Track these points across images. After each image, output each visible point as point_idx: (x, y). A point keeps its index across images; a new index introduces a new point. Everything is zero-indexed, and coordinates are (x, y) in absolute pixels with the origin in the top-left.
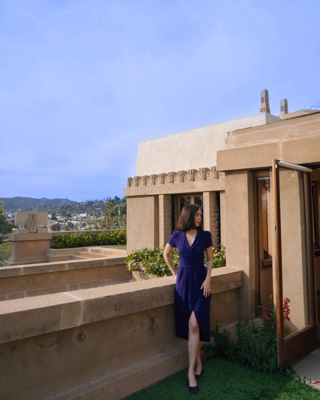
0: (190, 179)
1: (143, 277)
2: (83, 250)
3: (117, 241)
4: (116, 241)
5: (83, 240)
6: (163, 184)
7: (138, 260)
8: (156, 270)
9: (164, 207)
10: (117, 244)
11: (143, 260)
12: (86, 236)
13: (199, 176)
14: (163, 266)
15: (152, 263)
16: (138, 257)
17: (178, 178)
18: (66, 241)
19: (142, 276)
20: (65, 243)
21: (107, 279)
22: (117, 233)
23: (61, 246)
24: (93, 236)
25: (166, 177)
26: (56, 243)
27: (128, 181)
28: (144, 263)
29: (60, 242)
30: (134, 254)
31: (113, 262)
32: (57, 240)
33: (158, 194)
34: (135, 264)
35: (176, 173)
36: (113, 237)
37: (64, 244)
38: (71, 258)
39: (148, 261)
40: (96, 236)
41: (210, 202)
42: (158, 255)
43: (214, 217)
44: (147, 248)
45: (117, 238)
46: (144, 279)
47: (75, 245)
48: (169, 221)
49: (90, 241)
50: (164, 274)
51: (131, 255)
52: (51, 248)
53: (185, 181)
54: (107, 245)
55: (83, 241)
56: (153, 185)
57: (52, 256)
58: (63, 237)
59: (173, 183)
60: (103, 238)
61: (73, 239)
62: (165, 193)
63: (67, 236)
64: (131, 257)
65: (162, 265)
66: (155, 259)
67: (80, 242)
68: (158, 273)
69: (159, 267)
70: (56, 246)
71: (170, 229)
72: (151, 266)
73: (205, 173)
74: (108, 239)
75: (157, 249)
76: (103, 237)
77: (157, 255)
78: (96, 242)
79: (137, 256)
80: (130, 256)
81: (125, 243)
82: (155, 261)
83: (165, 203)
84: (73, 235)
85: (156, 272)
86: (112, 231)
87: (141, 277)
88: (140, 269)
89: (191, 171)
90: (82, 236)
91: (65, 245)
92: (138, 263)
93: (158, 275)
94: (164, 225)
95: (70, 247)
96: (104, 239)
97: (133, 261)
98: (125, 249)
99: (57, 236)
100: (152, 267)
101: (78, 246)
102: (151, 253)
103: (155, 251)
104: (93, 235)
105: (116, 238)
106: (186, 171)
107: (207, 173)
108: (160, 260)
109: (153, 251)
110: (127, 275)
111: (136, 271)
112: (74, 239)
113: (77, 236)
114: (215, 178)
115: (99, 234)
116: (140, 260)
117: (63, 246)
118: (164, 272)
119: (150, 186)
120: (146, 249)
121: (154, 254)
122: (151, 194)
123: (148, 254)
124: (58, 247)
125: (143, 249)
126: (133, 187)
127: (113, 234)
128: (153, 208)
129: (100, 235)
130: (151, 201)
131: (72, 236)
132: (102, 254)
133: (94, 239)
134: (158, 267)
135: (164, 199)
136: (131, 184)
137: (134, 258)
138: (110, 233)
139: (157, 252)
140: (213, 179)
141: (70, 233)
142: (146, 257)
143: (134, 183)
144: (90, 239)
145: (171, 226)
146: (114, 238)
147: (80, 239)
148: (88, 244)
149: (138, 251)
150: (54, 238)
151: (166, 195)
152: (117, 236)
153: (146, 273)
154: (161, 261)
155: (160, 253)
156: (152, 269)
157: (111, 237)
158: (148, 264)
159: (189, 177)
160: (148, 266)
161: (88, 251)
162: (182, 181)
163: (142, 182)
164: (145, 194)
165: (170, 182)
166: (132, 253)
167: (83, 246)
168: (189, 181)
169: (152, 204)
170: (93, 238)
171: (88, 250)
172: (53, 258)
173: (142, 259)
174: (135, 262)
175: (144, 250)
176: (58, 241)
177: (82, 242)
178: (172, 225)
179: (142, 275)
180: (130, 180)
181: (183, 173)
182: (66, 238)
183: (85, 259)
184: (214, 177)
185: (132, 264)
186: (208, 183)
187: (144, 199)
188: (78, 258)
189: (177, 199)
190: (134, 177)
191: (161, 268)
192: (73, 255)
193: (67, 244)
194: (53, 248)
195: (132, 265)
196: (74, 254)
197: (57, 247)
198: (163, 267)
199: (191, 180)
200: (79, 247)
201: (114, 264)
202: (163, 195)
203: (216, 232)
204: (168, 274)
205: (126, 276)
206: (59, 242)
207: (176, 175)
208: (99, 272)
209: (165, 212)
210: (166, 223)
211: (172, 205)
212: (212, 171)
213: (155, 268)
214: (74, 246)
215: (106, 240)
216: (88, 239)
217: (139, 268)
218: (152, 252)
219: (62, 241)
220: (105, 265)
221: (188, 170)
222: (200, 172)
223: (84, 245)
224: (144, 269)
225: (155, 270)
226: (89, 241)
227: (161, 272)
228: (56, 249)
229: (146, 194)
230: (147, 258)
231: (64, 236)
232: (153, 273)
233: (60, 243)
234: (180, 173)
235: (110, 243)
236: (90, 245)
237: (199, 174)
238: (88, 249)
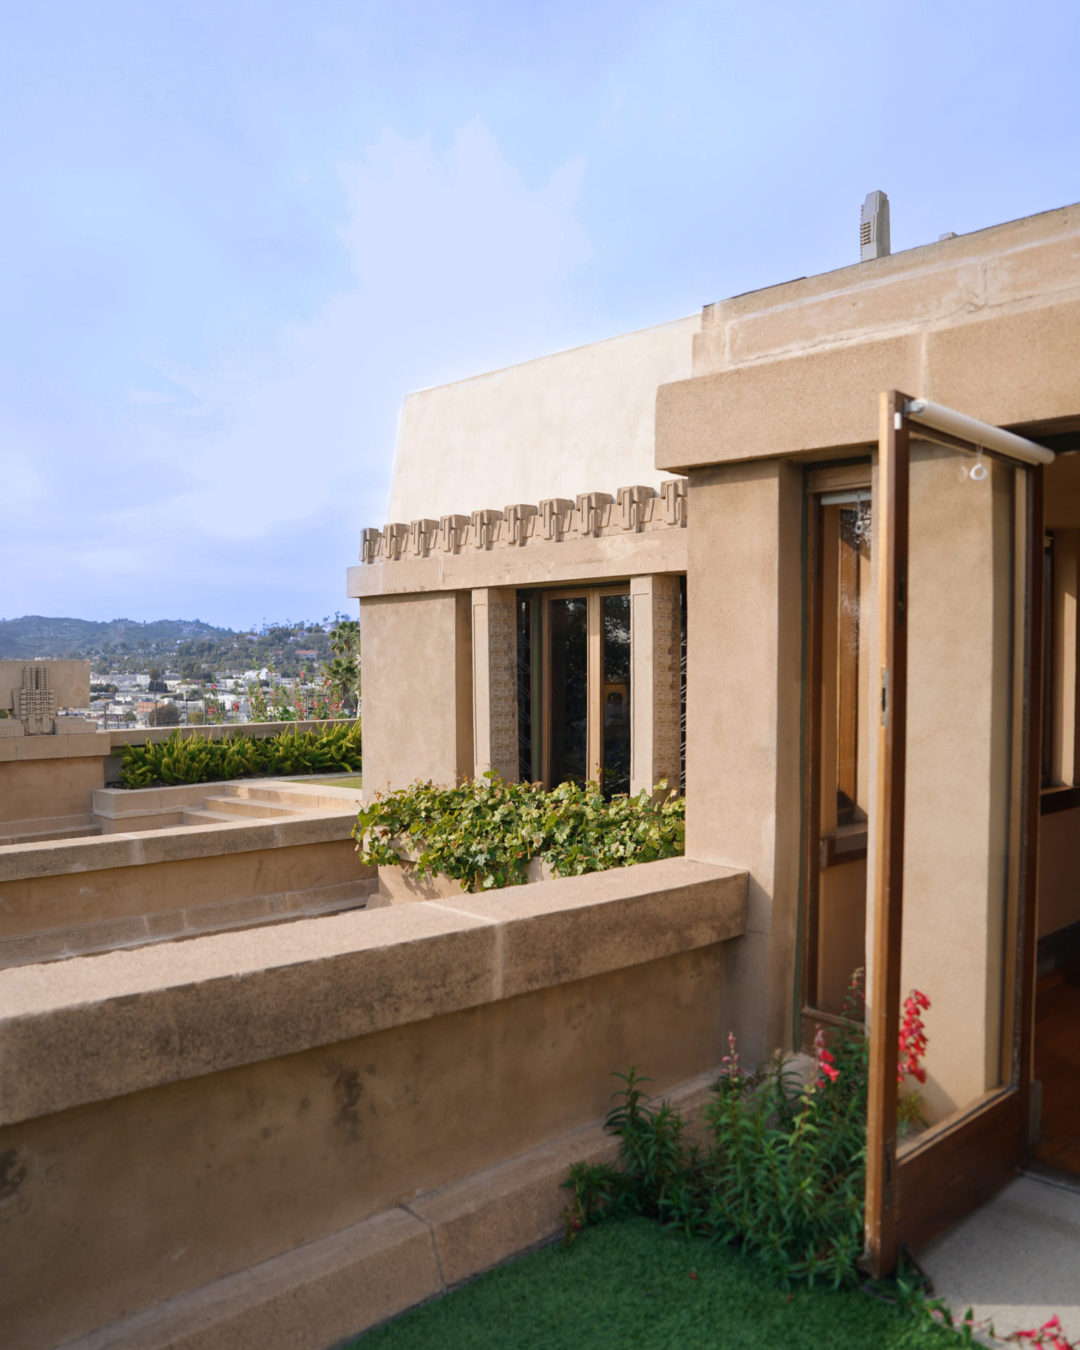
0: (586, 530)
1: (414, 884)
2: (223, 792)
3: (344, 758)
4: (338, 758)
5: (223, 756)
6: (488, 549)
7: (398, 826)
8: (458, 860)
9: (490, 636)
10: (344, 770)
11: (412, 825)
12: (233, 741)
13: (618, 516)
14: (480, 846)
15: (444, 836)
16: (395, 816)
17: (540, 528)
18: (161, 762)
19: (412, 881)
20: (156, 767)
21: (288, 894)
22: (343, 730)
23: (144, 780)
24: (259, 743)
25: (498, 523)
26: (124, 767)
27: (365, 540)
28: (415, 838)
29: (140, 763)
30: (382, 804)
31: (309, 832)
32: (128, 758)
33: (468, 586)
34: (384, 840)
35: (536, 507)
36: (329, 744)
37: (152, 772)
38: (181, 819)
39: (431, 827)
40: (268, 741)
41: (655, 613)
42: (466, 808)
43: (670, 669)
44: (430, 782)
45: (344, 749)
46: (418, 892)
47: (195, 774)
48: (511, 687)
49: (247, 759)
50: (486, 873)
51: (373, 809)
52: (108, 785)
53: (566, 536)
54: (308, 773)
55: (223, 761)
56: (451, 554)
57: (111, 815)
58: (150, 746)
59: (522, 544)
60: (293, 749)
61: (185, 753)
62: (492, 584)
63: (166, 744)
64: (372, 816)
65: (479, 843)
66: (454, 825)
67: (212, 764)
68: (463, 871)
69: (468, 849)
70: (126, 780)
71: (513, 716)
72: (439, 845)
73: (638, 506)
74: (310, 753)
75: (463, 785)
76: (292, 746)
77: (461, 809)
78: (269, 762)
79: (394, 813)
80: (366, 811)
81: (357, 767)
82: (455, 831)
83: (493, 621)
84: (184, 741)
85: (459, 870)
86: (325, 725)
87: (408, 884)
88: (403, 857)
89: (589, 498)
90: (218, 742)
91: (159, 774)
92: (396, 836)
93: (465, 877)
94: (491, 700)
95: (176, 782)
96: (296, 753)
97: (378, 829)
98: (358, 786)
99: (129, 745)
100: (442, 849)
101: (204, 778)
102: (441, 803)
103: (455, 793)
104: (259, 740)
105: (340, 748)
106: (571, 501)
107: (645, 505)
108: (474, 825)
109: (447, 794)
110: (364, 879)
111: (391, 863)
112: (190, 753)
113: (198, 742)
114: (675, 523)
115: (280, 734)
116: (402, 826)
117: (148, 779)
118: (485, 869)
119: (441, 558)
120: (427, 788)
121: (452, 806)
122: (442, 588)
123: (429, 804)
124: (132, 782)
125: (415, 785)
126: (381, 564)
127: (328, 736)
128: (452, 638)
129: (281, 740)
130: (444, 613)
131: (180, 745)
132: (283, 805)
133: (260, 755)
134: (462, 850)
135: (492, 606)
136: (376, 553)
137: (383, 818)
138: (321, 733)
139: (463, 795)
140: (666, 526)
141: (174, 734)
142: (423, 814)
143: (384, 547)
144: (247, 752)
145: (516, 703)
146: (333, 748)
147: (211, 752)
148: (242, 771)
149: (399, 794)
150: (117, 752)
151: (497, 591)
152: (342, 742)
153: (421, 871)
154: (477, 830)
155: (472, 801)
156: (443, 858)
157: (323, 746)
158: (430, 840)
159: (579, 522)
160: (430, 846)
161: (238, 796)
162: (554, 538)
163: (412, 545)
164: (422, 587)
165: (514, 543)
166: (374, 800)
167: (223, 779)
168: (579, 535)
169: (450, 624)
170: (257, 751)
171: (239, 792)
172: (115, 820)
173: (412, 820)
174: (385, 833)
175: (418, 788)
176: (134, 762)
177: (217, 765)
178: (519, 701)
179: (410, 879)
180: (371, 537)
181: (559, 507)
182: (162, 750)
183: (226, 821)
184: (672, 521)
185: (376, 839)
186: (649, 542)
187: (420, 606)
188: (201, 818)
189: (540, 605)
190: (386, 529)
191: (475, 854)
192: (187, 810)
193: (163, 769)
194: (114, 787)
195: (376, 843)
196: (191, 806)
197: (128, 782)
198: (481, 852)
199: (587, 534)
200: (208, 781)
201: (313, 839)
202: (485, 592)
203: (676, 724)
204: (500, 875)
205: (359, 882)
206: (136, 766)
207: (532, 517)
208: (259, 870)
209: (493, 652)
210: (499, 693)
211: (519, 627)
212: (664, 498)
213: (452, 854)
214: (189, 778)
215: (304, 754)
216: (238, 752)
217: (400, 853)
218: (447, 797)
219: (145, 762)
220: (281, 845)
221: (578, 497)
222: (620, 504)
223: (226, 773)
224: (415, 856)
225: (452, 860)
226: (245, 761)
227: (474, 868)
228: (125, 788)
229: (427, 589)
230: (428, 818)
231: (154, 745)
232: (447, 872)
233: (139, 768)
234: (548, 507)
235: (317, 765)
236: (248, 774)
237: (617, 510)
238: (238, 787)
